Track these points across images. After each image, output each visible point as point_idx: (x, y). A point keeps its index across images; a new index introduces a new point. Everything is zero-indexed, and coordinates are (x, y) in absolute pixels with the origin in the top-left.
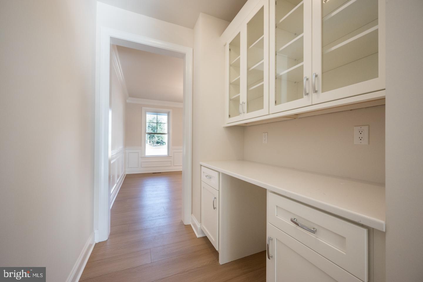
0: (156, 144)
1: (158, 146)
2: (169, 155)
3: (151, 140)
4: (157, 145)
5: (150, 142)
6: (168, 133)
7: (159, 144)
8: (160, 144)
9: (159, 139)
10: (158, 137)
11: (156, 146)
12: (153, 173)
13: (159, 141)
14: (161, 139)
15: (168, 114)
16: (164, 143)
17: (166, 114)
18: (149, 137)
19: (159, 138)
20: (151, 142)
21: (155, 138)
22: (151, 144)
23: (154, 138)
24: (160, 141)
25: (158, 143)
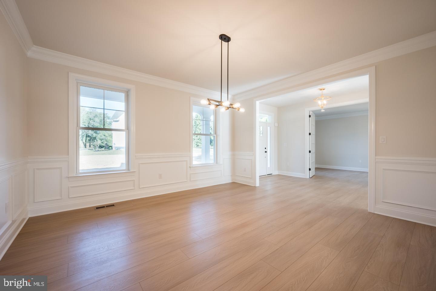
0: (98, 148)
1: (102, 151)
2: (128, 170)
3: (91, 143)
4: (100, 149)
5: (90, 146)
6: (128, 128)
7: (103, 149)
8: (105, 148)
9: (102, 143)
10: (101, 140)
11: (99, 151)
12: (98, 208)
13: (102, 144)
14: (106, 143)
15: (127, 94)
16: (110, 147)
17: (122, 95)
18: (89, 140)
19: (103, 141)
20: (92, 146)
21: (97, 141)
22: (92, 148)
23: (95, 140)
24: (104, 145)
25: (101, 147)
